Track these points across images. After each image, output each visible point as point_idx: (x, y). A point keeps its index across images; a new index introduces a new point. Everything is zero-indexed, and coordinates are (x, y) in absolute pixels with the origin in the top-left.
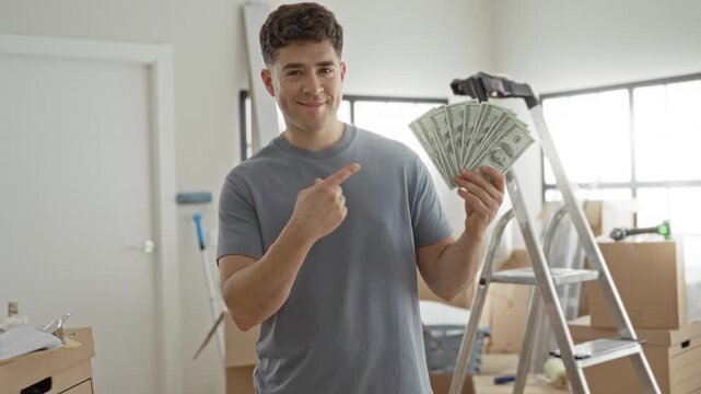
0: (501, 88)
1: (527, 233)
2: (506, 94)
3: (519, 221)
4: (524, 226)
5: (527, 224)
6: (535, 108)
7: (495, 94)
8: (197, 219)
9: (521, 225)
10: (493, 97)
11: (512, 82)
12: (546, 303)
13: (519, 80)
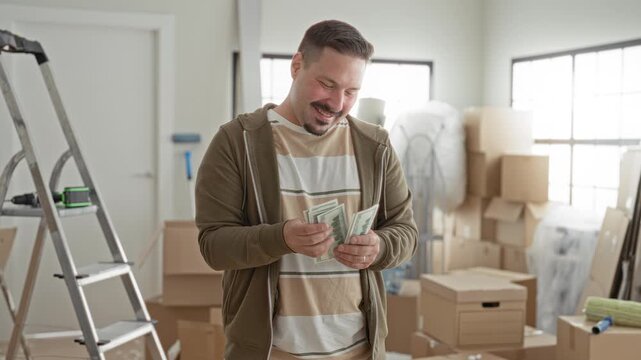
0: (14, 44)
1: (36, 172)
2: (18, 49)
3: (28, 162)
4: (33, 166)
5: (36, 164)
6: (44, 64)
7: (7, 48)
8: (187, 155)
9: (30, 166)
10: (6, 51)
11: (23, 39)
12: (52, 232)
13: (30, 37)
